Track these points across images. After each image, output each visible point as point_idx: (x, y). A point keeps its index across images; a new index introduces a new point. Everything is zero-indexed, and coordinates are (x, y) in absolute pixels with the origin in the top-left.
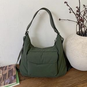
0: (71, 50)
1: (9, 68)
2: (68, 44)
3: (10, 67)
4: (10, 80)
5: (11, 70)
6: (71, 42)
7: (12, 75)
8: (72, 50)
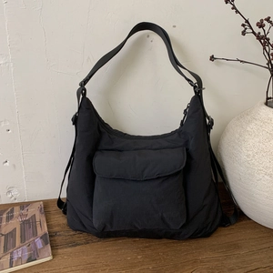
0: (248, 156)
1: (21, 215)
2: (237, 136)
3: (24, 212)
4: (29, 250)
5: (28, 220)
6: (248, 129)
7: (35, 234)
8: (250, 153)
